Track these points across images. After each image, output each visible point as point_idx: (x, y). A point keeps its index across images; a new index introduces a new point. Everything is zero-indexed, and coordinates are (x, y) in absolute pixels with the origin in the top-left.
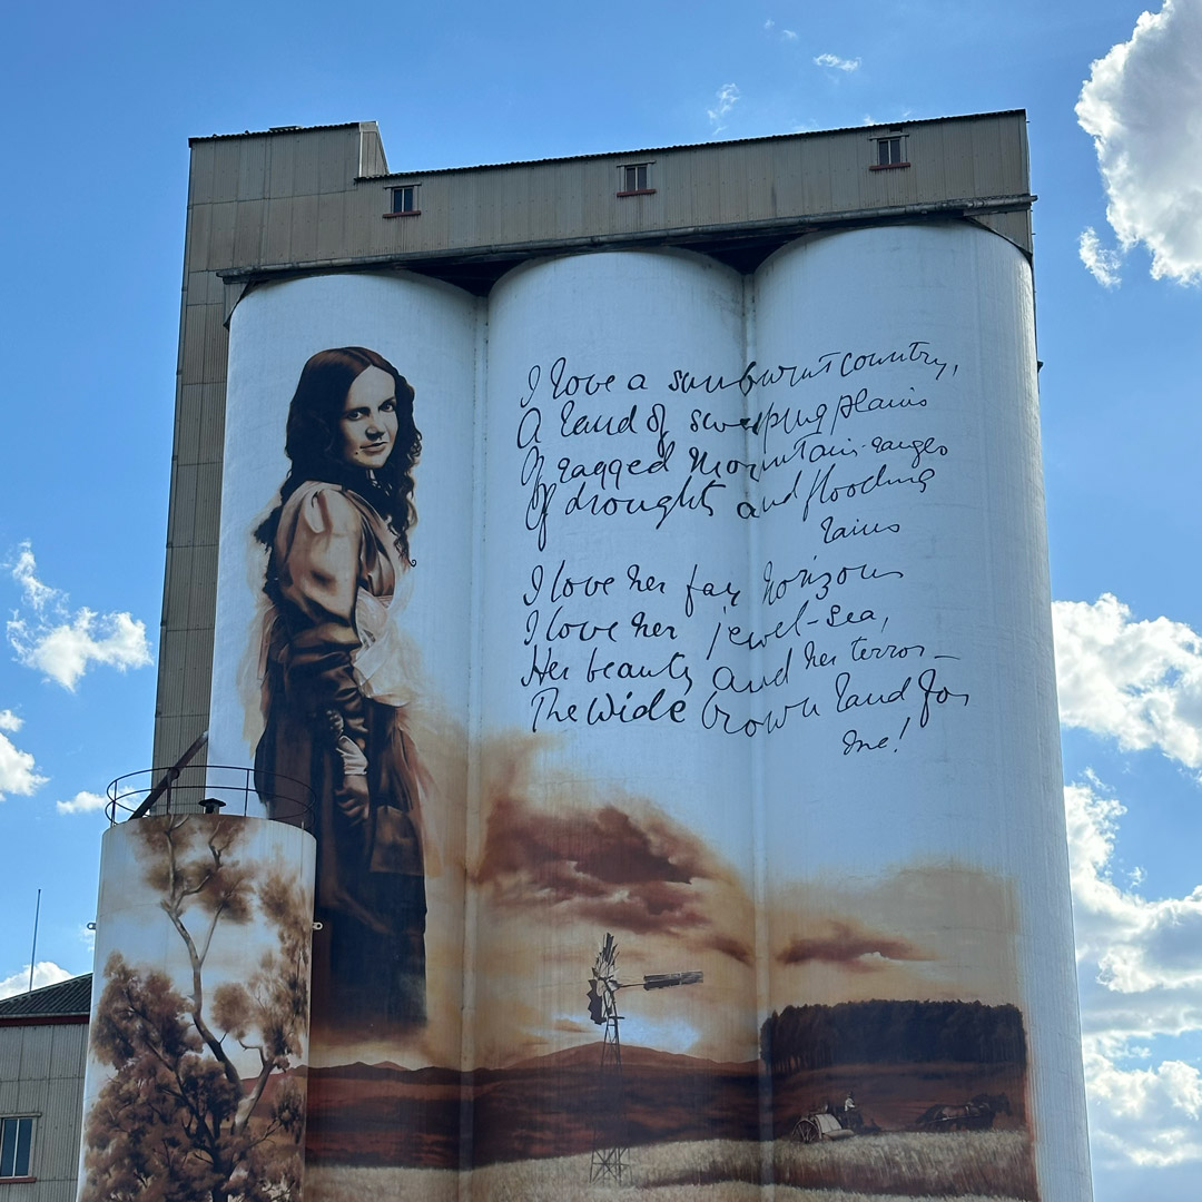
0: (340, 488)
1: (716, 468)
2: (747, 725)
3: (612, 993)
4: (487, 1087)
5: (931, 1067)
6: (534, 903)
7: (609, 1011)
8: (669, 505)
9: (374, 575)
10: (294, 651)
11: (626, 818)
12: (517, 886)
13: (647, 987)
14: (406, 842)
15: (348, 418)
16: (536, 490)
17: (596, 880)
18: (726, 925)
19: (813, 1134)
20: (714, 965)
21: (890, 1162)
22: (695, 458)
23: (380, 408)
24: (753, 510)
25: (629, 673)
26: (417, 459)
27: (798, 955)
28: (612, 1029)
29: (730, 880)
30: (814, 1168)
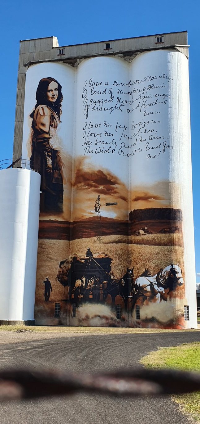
0: (46, 106)
1: (123, 102)
2: (127, 155)
3: (99, 206)
4: (75, 225)
5: (163, 221)
6: (84, 189)
7: (99, 210)
8: (113, 109)
9: (53, 124)
10: (37, 139)
11: (103, 172)
12: (81, 186)
13: (106, 205)
14: (60, 177)
15: (48, 92)
16: (86, 106)
17: (96, 184)
18: (123, 194)
19: (139, 234)
20: (120, 201)
21: (154, 239)
22: (118, 99)
23: (55, 90)
24: (130, 111)
25: (104, 143)
26: (62, 101)
27: (137, 199)
28: (99, 213)
29: (123, 185)
30: (139, 240)
